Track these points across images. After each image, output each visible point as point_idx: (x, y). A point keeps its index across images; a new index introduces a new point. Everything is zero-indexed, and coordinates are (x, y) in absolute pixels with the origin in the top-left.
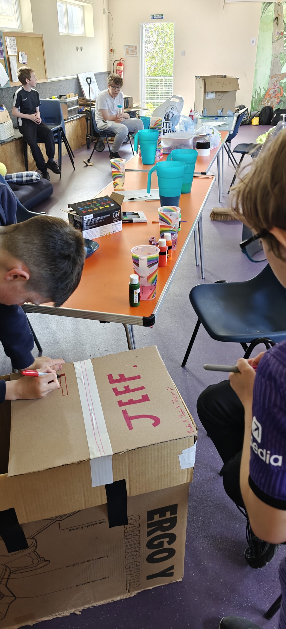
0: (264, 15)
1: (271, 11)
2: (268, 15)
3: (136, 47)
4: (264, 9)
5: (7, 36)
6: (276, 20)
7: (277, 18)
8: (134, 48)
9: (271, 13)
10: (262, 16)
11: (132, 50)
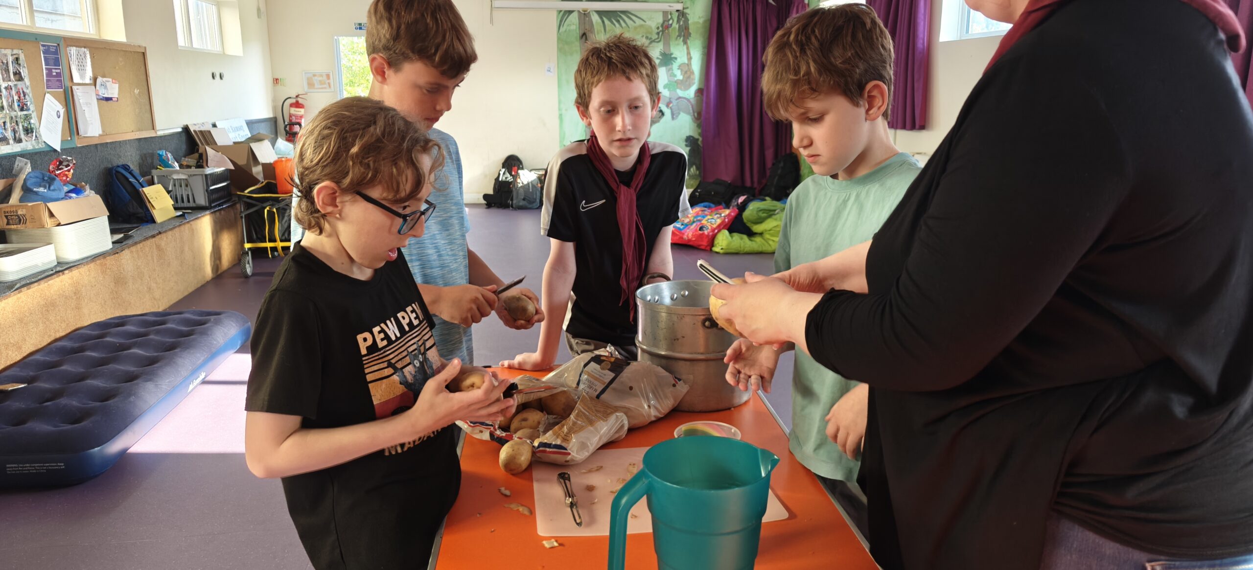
0: (562, 29)
1: (573, 24)
2: (569, 30)
3: (328, 76)
4: (561, 21)
5: (71, 46)
6: (584, 37)
7: (584, 34)
8: (325, 78)
9: (573, 27)
10: (560, 31)
11: (320, 81)
